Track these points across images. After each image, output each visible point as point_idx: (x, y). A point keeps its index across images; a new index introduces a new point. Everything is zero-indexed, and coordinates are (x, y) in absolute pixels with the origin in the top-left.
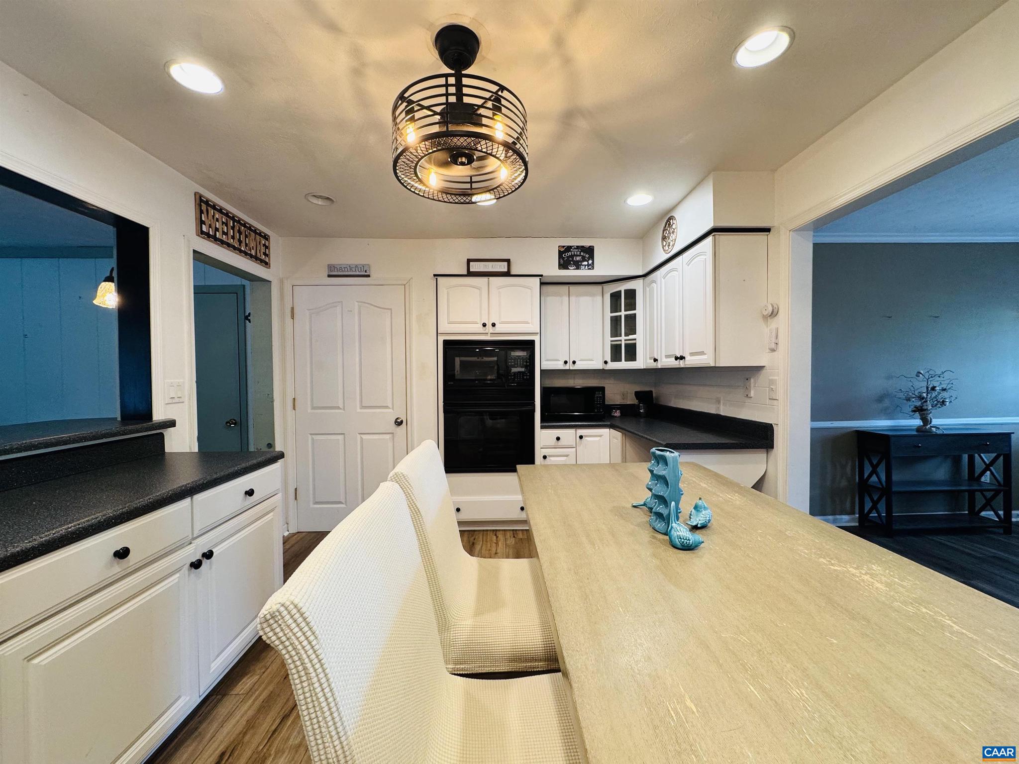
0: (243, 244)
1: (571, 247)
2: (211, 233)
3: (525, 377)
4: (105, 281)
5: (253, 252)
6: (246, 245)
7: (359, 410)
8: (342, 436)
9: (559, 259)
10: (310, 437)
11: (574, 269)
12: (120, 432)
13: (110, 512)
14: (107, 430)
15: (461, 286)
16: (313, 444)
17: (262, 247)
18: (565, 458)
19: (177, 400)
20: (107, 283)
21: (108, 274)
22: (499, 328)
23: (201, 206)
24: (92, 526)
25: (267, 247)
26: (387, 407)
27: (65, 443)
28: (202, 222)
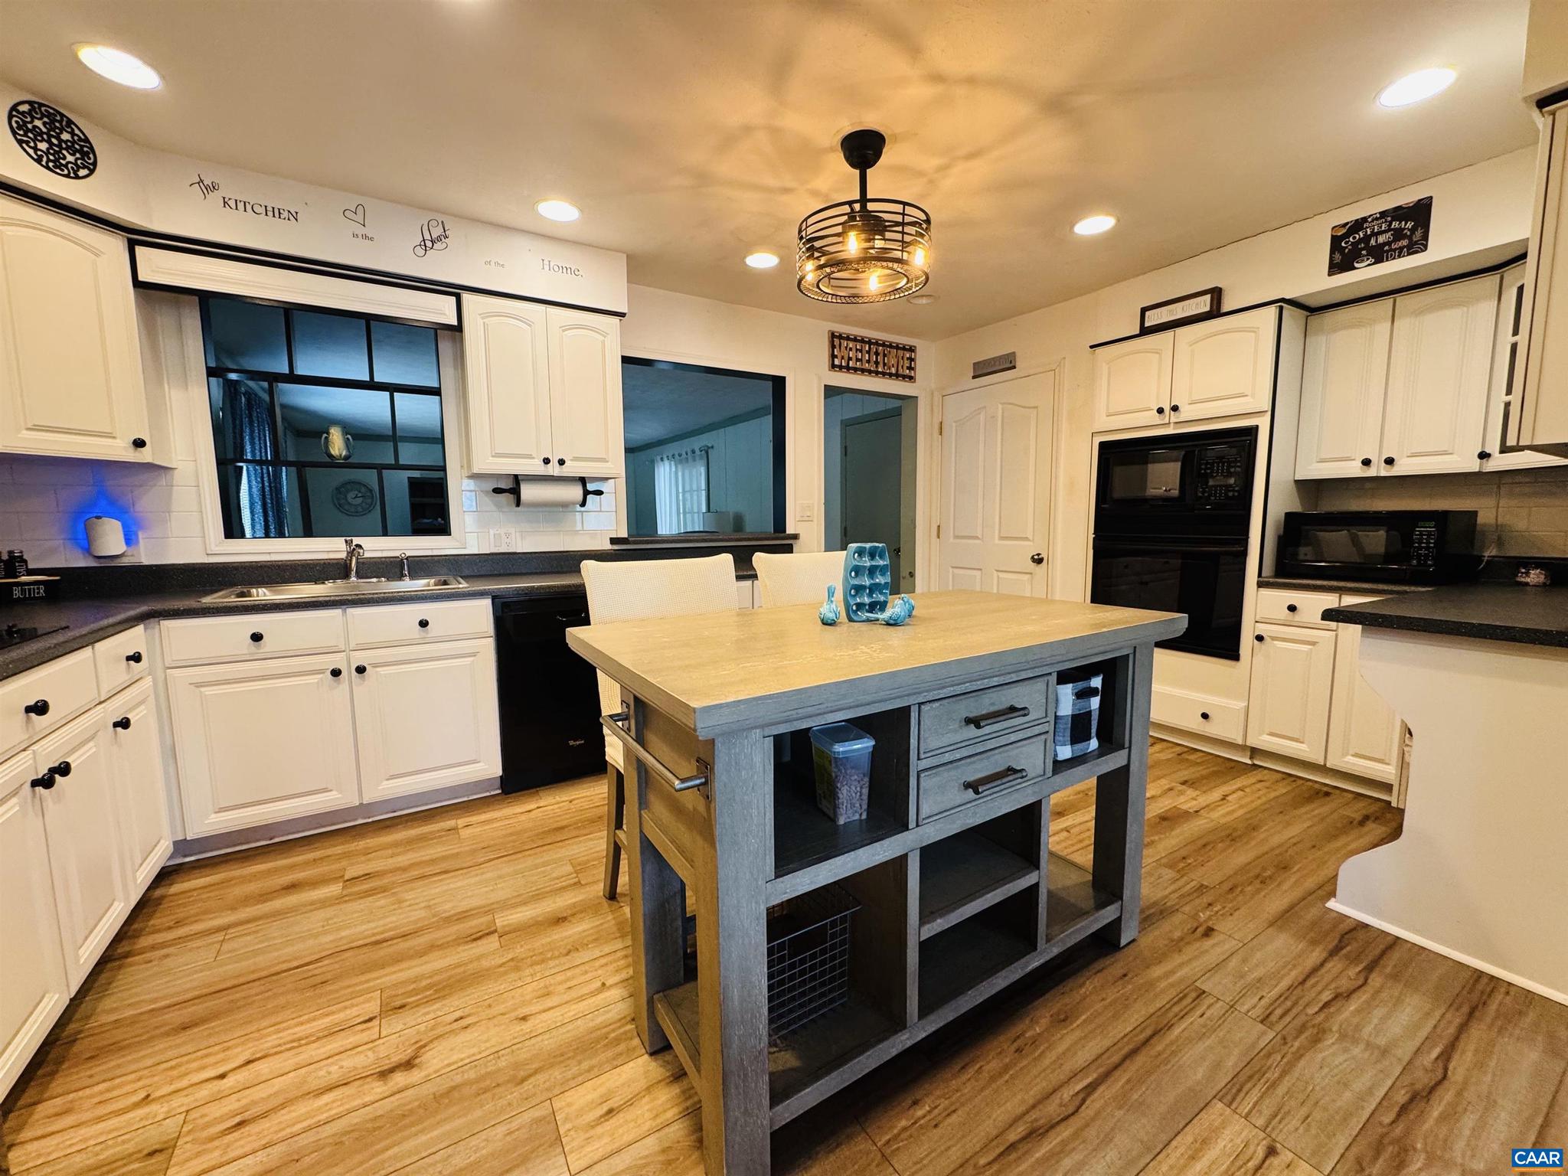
0: (881, 364)
1: (1364, 220)
2: (843, 364)
3: (1231, 494)
5: (893, 370)
6: (884, 364)
7: (997, 541)
8: (980, 572)
9: (1332, 252)
10: (951, 570)
11: (1369, 265)
15: (1128, 354)
16: (953, 576)
17: (906, 361)
18: (1310, 647)
19: (807, 519)
22: (1186, 413)
23: (833, 342)
25: (911, 360)
26: (1026, 539)
28: (833, 356)
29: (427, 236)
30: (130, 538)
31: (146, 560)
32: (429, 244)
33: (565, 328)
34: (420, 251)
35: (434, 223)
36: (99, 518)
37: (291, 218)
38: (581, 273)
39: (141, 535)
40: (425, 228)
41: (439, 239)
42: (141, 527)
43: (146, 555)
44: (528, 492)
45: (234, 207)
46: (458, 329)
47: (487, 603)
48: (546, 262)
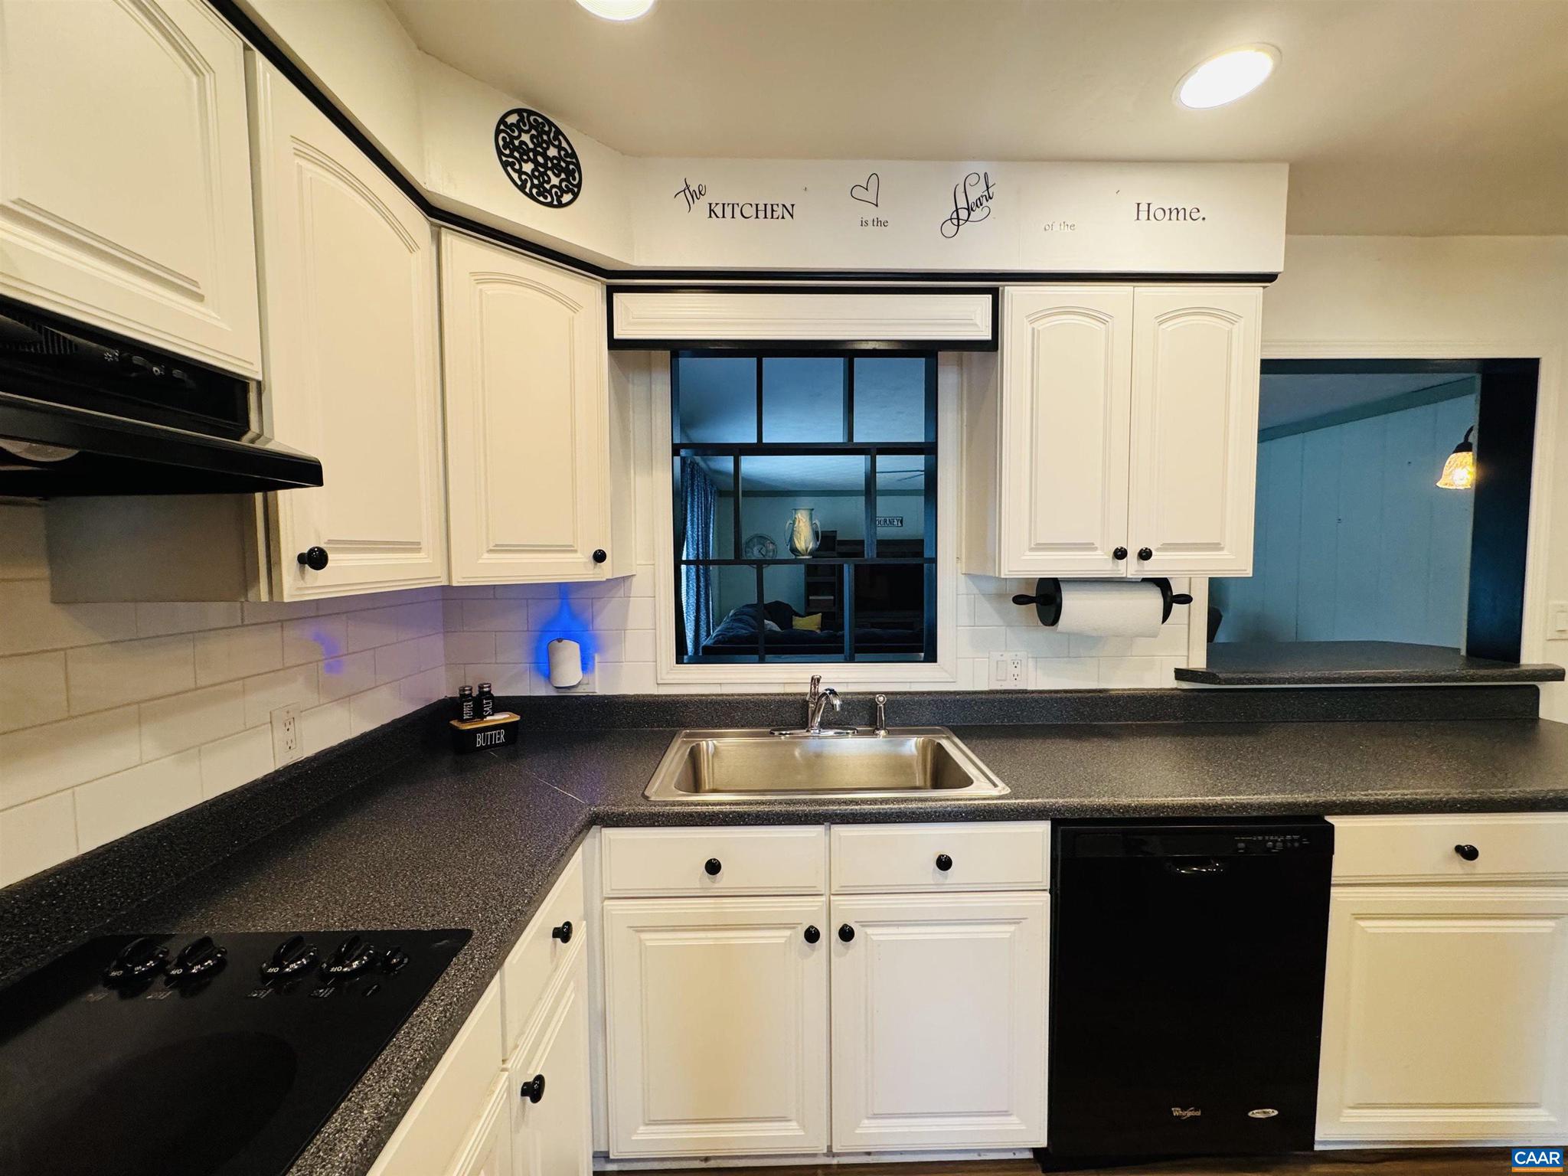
4: (1456, 451)
12: (1466, 676)
13: (1455, 793)
14: (1449, 671)
20: (1459, 454)
21: (1462, 441)
24: (1431, 802)
27: (1394, 680)
29: (962, 203)
30: (586, 664)
31: (599, 690)
32: (963, 214)
33: (1163, 319)
34: (950, 229)
35: (973, 179)
36: (560, 640)
37: (786, 215)
38: (1202, 214)
39: (597, 658)
40: (960, 189)
41: (979, 203)
42: (597, 650)
43: (600, 685)
44: (1072, 602)
45: (720, 214)
46: (992, 346)
47: (1044, 828)
48: (1144, 207)
